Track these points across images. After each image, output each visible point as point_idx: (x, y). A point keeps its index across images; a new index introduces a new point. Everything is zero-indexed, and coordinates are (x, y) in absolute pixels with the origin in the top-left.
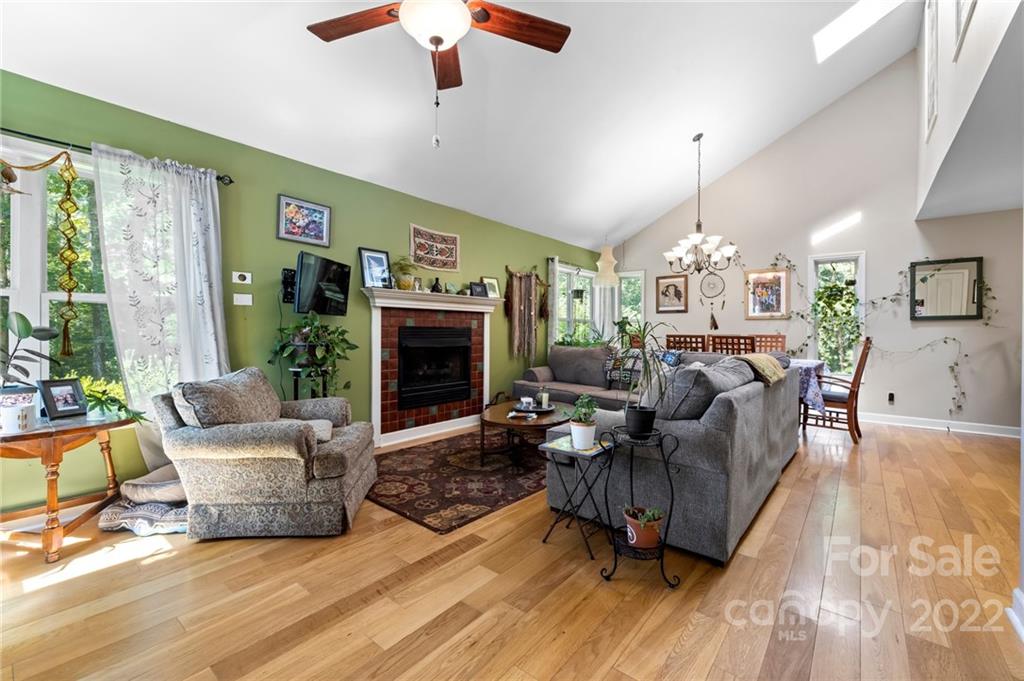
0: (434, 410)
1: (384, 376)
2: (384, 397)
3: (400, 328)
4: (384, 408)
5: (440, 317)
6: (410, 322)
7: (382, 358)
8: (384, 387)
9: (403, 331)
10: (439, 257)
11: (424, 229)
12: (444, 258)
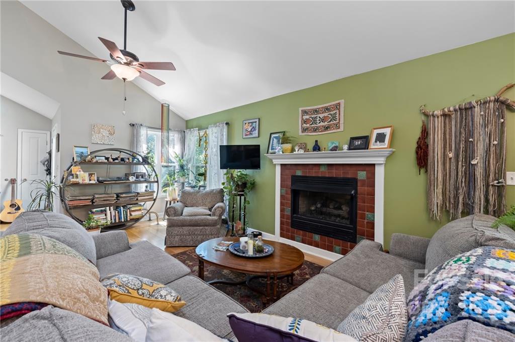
0: (317, 238)
1: (282, 204)
2: (282, 216)
3: (292, 176)
4: (282, 223)
5: (322, 169)
6: (299, 173)
7: (281, 193)
8: (282, 210)
9: (295, 179)
10: (322, 124)
11: (309, 108)
12: (326, 123)
